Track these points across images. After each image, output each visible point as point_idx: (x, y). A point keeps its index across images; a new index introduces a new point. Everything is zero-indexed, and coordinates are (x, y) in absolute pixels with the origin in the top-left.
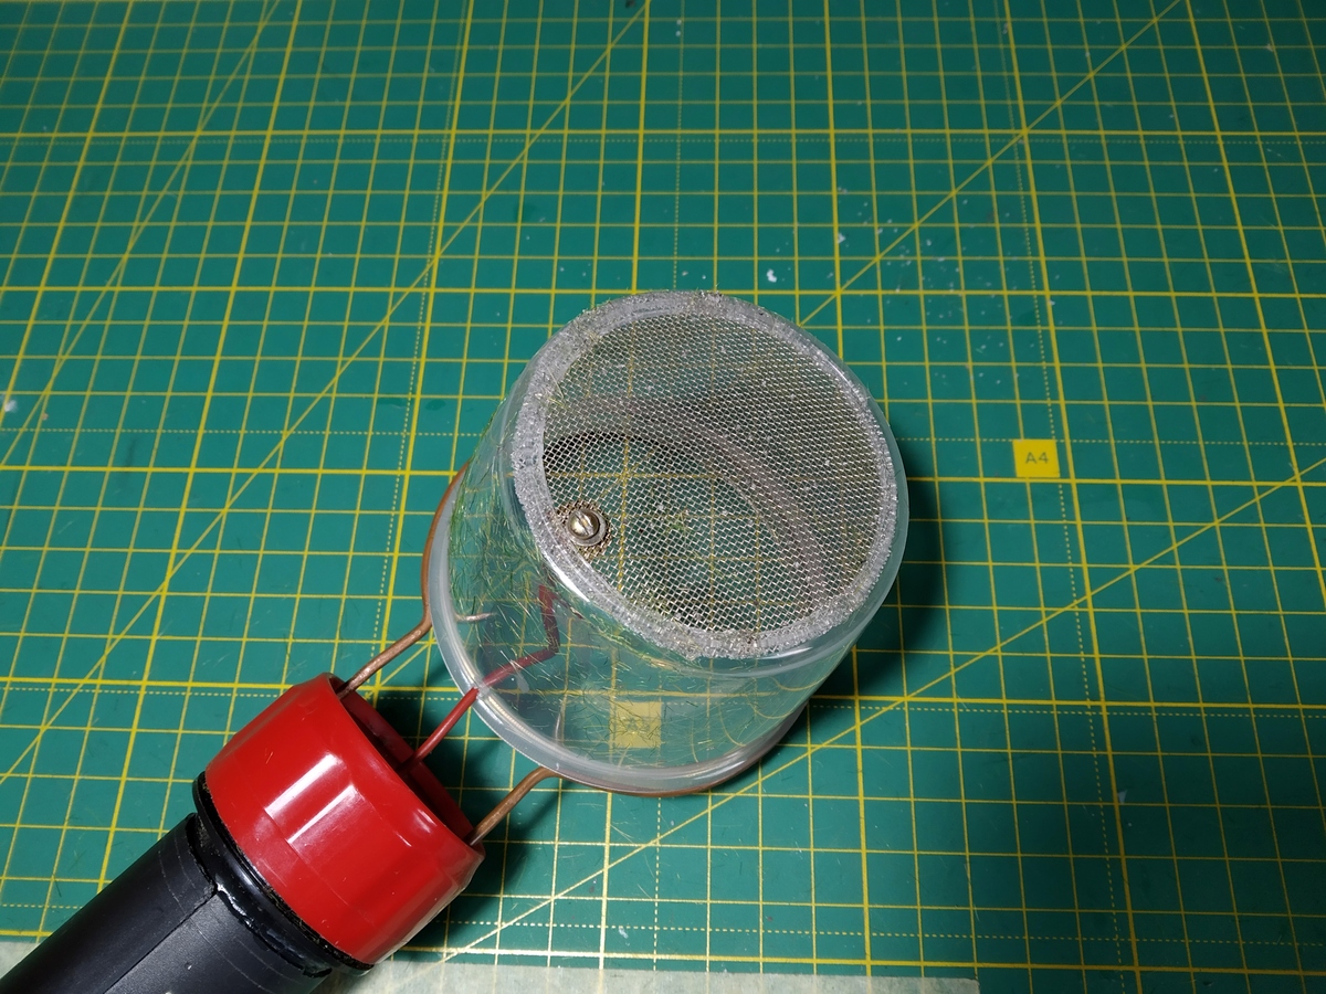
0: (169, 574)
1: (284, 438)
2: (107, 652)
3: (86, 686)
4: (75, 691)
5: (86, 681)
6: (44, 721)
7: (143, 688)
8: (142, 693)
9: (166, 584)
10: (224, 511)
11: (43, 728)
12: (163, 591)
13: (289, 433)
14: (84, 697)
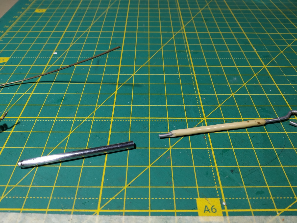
0: (117, 89)
1: (149, 59)
2: (96, 109)
3: (87, 119)
4: (84, 121)
5: (88, 118)
6: (71, 130)
7: (112, 120)
8: (112, 121)
9: (116, 92)
10: (134, 75)
11: (71, 133)
12: (116, 93)
13: (150, 58)
14: (88, 123)
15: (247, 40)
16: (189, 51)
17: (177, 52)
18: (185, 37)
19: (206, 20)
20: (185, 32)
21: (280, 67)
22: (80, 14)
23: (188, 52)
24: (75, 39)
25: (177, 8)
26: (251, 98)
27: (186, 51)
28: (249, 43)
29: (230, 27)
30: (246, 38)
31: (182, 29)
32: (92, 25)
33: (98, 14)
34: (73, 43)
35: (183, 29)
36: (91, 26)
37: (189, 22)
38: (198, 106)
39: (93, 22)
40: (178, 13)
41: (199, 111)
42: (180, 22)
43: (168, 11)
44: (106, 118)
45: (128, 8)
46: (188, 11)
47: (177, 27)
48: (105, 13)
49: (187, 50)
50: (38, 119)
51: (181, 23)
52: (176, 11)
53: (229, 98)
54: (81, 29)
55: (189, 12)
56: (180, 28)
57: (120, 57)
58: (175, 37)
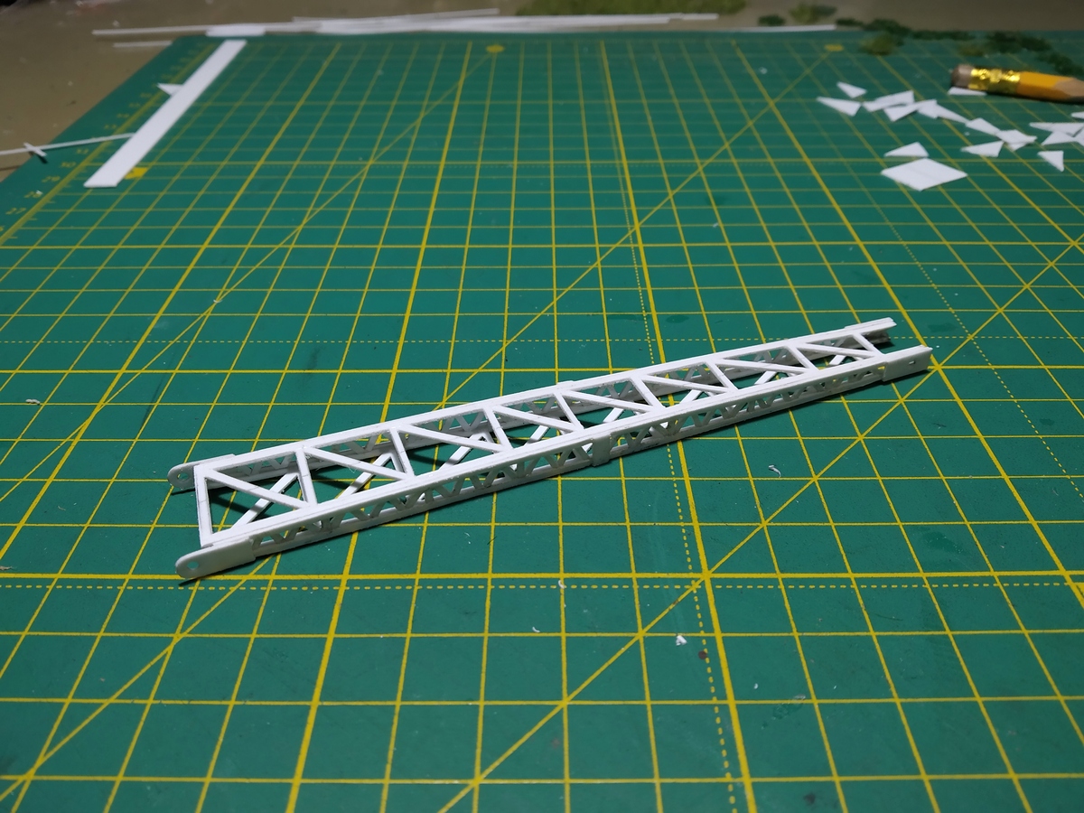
15: (870, 267)
16: (654, 313)
17: (608, 317)
18: (639, 262)
19: (719, 200)
20: (641, 245)
21: (993, 367)
22: (266, 184)
23: (649, 317)
24: (240, 273)
25: (617, 162)
26: (886, 493)
27: (644, 314)
28: (878, 281)
29: (807, 221)
30: (866, 260)
31: (630, 232)
32: (305, 225)
33: (332, 185)
34: (228, 287)
35: (634, 234)
36: (300, 228)
37: (656, 209)
38: (682, 524)
39: (311, 211)
40: (620, 176)
41: (686, 545)
42: (626, 208)
43: (583, 170)
44: (321, 577)
45: (443, 163)
46: (657, 169)
47: (614, 224)
48: (358, 181)
49: (648, 309)
50: (57, 584)
51: (630, 212)
52: (613, 170)
53: (801, 491)
54: (265, 237)
55: (661, 172)
56: (626, 231)
57: (398, 338)
58: (602, 263)
